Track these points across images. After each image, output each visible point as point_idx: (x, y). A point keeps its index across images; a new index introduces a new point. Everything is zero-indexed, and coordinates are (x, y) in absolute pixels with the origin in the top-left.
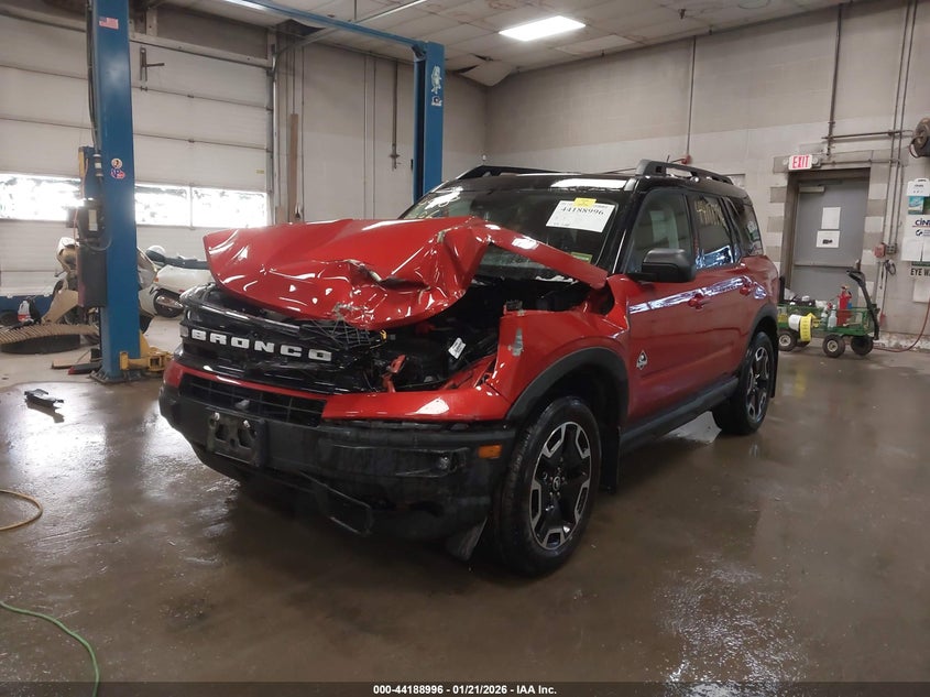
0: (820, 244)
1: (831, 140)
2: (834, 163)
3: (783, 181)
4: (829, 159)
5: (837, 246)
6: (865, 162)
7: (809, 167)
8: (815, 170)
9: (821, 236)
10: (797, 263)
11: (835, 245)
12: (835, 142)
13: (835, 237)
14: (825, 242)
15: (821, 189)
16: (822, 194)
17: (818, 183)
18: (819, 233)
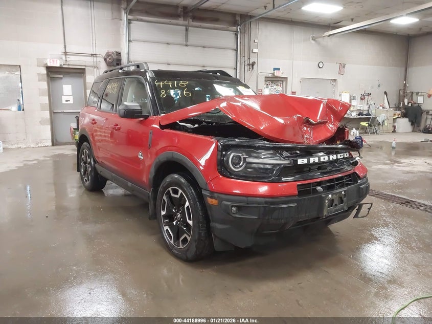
0: (64, 102)
1: (66, 53)
2: (69, 65)
3: (44, 71)
4: (66, 63)
5: (72, 103)
6: (83, 66)
7: (58, 65)
8: (61, 67)
9: (64, 99)
10: (55, 111)
11: (71, 102)
12: (68, 55)
13: (71, 99)
14: (67, 101)
15: (62, 76)
16: (62, 78)
17: (60, 73)
18: (63, 96)
